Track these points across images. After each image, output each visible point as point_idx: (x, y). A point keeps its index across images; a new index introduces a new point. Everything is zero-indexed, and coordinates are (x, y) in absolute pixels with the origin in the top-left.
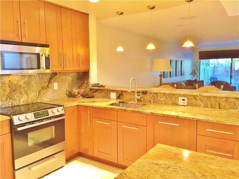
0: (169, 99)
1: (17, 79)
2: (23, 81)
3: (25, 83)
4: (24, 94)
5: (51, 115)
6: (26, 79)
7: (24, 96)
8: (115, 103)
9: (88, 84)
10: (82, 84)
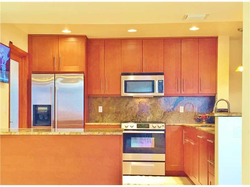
1: (145, 101)
2: (150, 103)
4: (151, 113)
5: (151, 128)
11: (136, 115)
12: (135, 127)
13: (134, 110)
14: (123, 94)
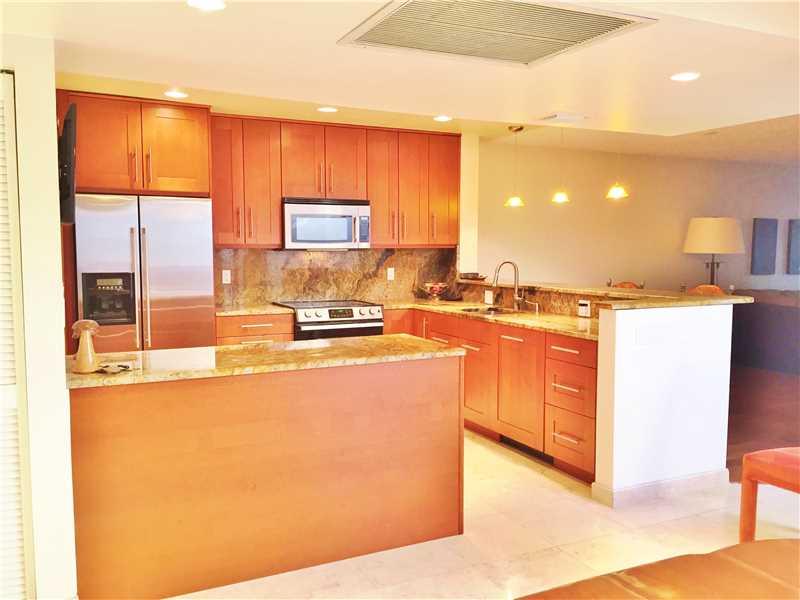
0: (566, 304)
1: (322, 259)
2: (332, 262)
3: (334, 264)
4: (333, 283)
5: (357, 316)
6: (338, 258)
7: (332, 287)
9: (454, 273)
10: (446, 274)
11: (304, 288)
12: (326, 317)
13: (299, 277)
14: (289, 244)
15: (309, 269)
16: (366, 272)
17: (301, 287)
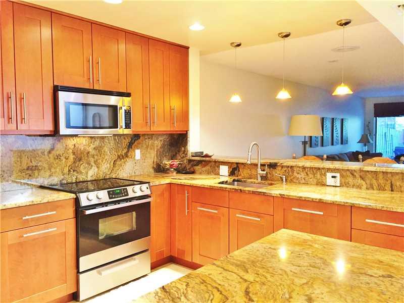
2: (92, 146)
3: (94, 148)
4: (93, 164)
6: (97, 143)
7: (93, 168)
8: (226, 180)
9: (186, 153)
10: (176, 153)
12: (106, 198)
14: (63, 130)
15: (74, 153)
16: (119, 154)
17: (66, 170)
